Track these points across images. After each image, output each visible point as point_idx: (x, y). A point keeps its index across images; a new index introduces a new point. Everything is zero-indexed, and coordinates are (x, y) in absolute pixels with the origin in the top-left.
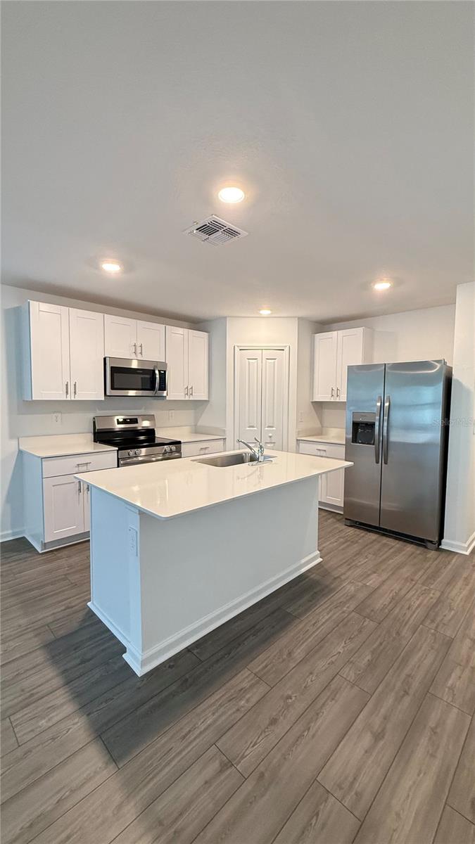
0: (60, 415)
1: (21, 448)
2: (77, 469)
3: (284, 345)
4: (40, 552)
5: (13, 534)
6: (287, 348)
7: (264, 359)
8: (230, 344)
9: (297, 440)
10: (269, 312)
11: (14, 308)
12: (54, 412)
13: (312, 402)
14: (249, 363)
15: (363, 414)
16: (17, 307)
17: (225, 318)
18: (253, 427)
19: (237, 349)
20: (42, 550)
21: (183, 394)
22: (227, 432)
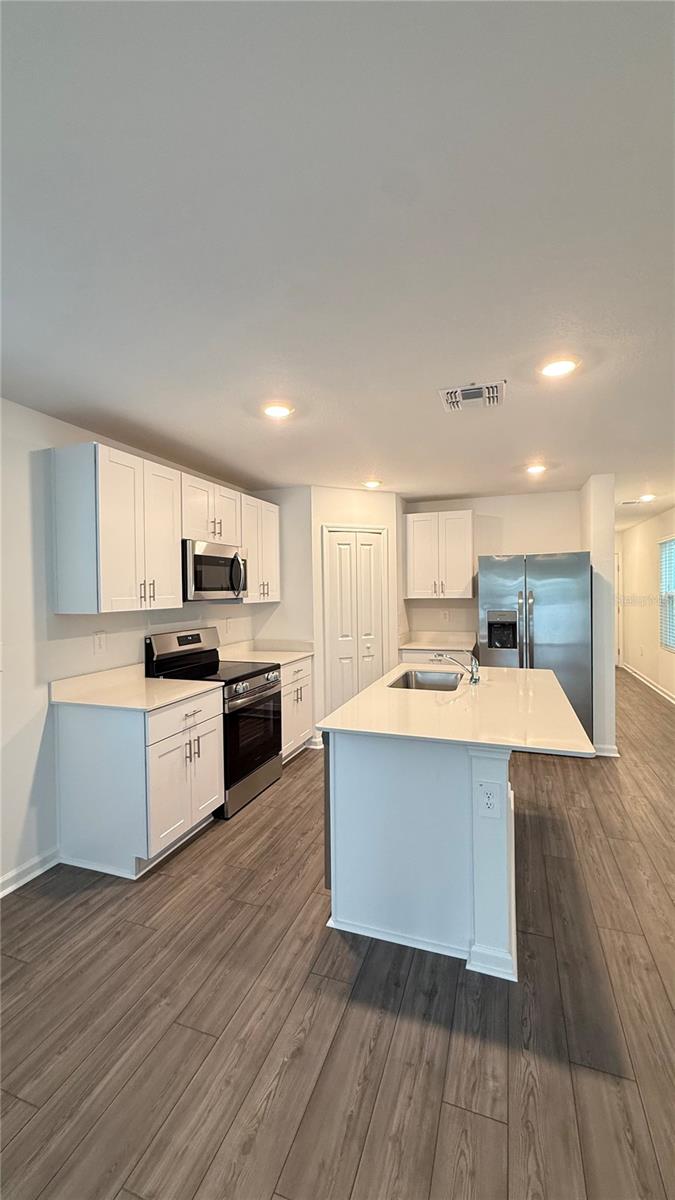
0: (104, 635)
1: (53, 700)
2: (184, 723)
3: (383, 527)
4: (135, 878)
5: (44, 862)
6: (385, 531)
7: (359, 545)
8: (316, 524)
9: (400, 650)
10: (377, 484)
11: (45, 450)
12: (96, 633)
13: (405, 600)
14: (340, 549)
15: (503, 614)
16: (49, 449)
17: (309, 487)
18: (348, 636)
19: (325, 531)
20: (136, 875)
21: (257, 594)
22: (315, 648)
